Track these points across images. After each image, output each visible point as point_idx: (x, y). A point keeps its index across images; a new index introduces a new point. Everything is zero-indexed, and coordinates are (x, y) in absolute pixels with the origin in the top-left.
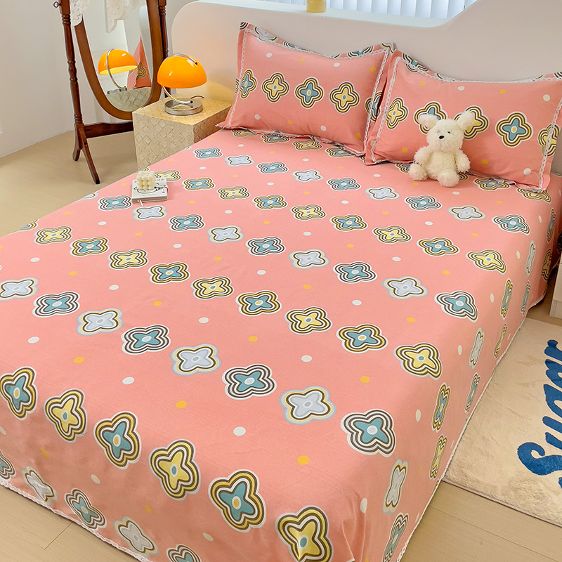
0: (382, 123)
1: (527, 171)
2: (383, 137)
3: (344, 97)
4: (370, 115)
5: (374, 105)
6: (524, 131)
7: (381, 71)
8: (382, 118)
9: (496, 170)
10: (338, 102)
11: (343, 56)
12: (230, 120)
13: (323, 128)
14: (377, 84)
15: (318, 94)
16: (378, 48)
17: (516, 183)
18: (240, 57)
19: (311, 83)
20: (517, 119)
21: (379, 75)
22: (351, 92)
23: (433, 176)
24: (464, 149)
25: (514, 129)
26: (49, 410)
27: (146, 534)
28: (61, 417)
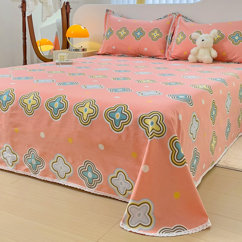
0: (174, 44)
2: (174, 49)
3: (156, 34)
4: (168, 43)
5: (169, 38)
6: (241, 38)
7: (172, 24)
9: (230, 58)
10: (153, 37)
12: (100, 52)
13: (146, 49)
14: (170, 29)
15: (143, 33)
16: (170, 15)
17: (240, 63)
19: (140, 30)
20: (238, 34)
21: (172, 26)
22: (159, 32)
23: (200, 60)
25: (237, 38)
26: (22, 102)
27: (67, 161)
28: (28, 103)
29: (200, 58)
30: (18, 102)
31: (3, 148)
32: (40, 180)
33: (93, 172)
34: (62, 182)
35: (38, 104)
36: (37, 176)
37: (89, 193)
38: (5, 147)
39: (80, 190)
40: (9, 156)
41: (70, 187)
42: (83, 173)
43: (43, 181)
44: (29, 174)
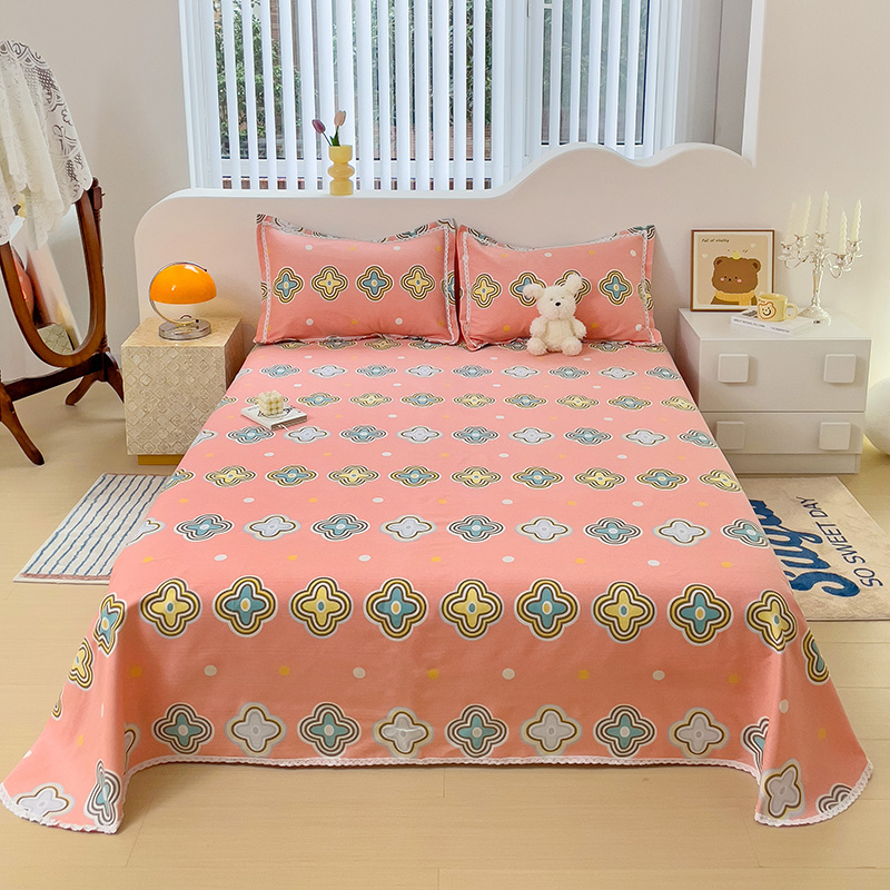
0: (469, 304)
1: (638, 327)
2: (477, 319)
3: (418, 283)
4: (447, 298)
5: (449, 287)
6: (625, 289)
7: (447, 250)
8: (467, 301)
9: (607, 332)
10: (412, 289)
11: (391, 239)
12: (265, 333)
13: (399, 321)
14: (445, 265)
15: (385, 283)
16: (435, 225)
17: (631, 342)
18: (261, 256)
19: (374, 272)
20: (615, 277)
21: (446, 254)
22: (425, 276)
23: (554, 348)
24: (578, 316)
25: (616, 287)
26: (447, 608)
27: (569, 715)
28: (467, 611)
29: (554, 343)
30: (438, 612)
31: (385, 717)
32: (494, 766)
33: (634, 724)
34: (550, 759)
35: (498, 612)
36: (484, 760)
37: (622, 766)
38: (392, 714)
39: (599, 766)
40: (404, 734)
41: (575, 766)
42: (607, 732)
43: (502, 766)
44: (458, 760)
